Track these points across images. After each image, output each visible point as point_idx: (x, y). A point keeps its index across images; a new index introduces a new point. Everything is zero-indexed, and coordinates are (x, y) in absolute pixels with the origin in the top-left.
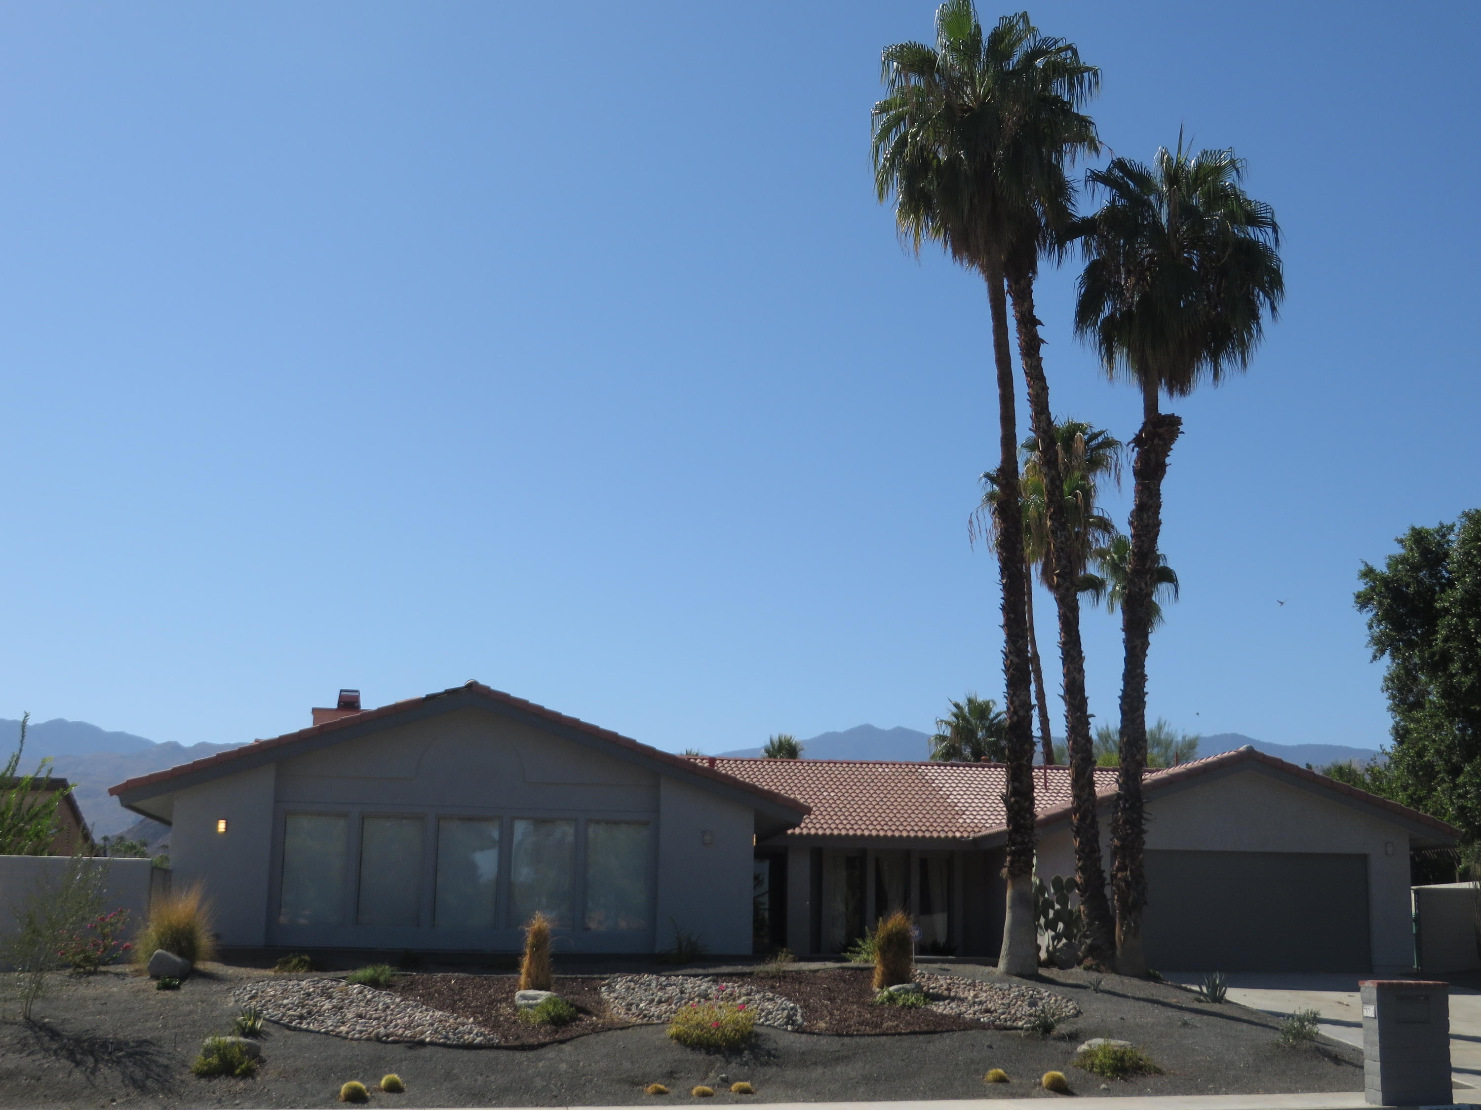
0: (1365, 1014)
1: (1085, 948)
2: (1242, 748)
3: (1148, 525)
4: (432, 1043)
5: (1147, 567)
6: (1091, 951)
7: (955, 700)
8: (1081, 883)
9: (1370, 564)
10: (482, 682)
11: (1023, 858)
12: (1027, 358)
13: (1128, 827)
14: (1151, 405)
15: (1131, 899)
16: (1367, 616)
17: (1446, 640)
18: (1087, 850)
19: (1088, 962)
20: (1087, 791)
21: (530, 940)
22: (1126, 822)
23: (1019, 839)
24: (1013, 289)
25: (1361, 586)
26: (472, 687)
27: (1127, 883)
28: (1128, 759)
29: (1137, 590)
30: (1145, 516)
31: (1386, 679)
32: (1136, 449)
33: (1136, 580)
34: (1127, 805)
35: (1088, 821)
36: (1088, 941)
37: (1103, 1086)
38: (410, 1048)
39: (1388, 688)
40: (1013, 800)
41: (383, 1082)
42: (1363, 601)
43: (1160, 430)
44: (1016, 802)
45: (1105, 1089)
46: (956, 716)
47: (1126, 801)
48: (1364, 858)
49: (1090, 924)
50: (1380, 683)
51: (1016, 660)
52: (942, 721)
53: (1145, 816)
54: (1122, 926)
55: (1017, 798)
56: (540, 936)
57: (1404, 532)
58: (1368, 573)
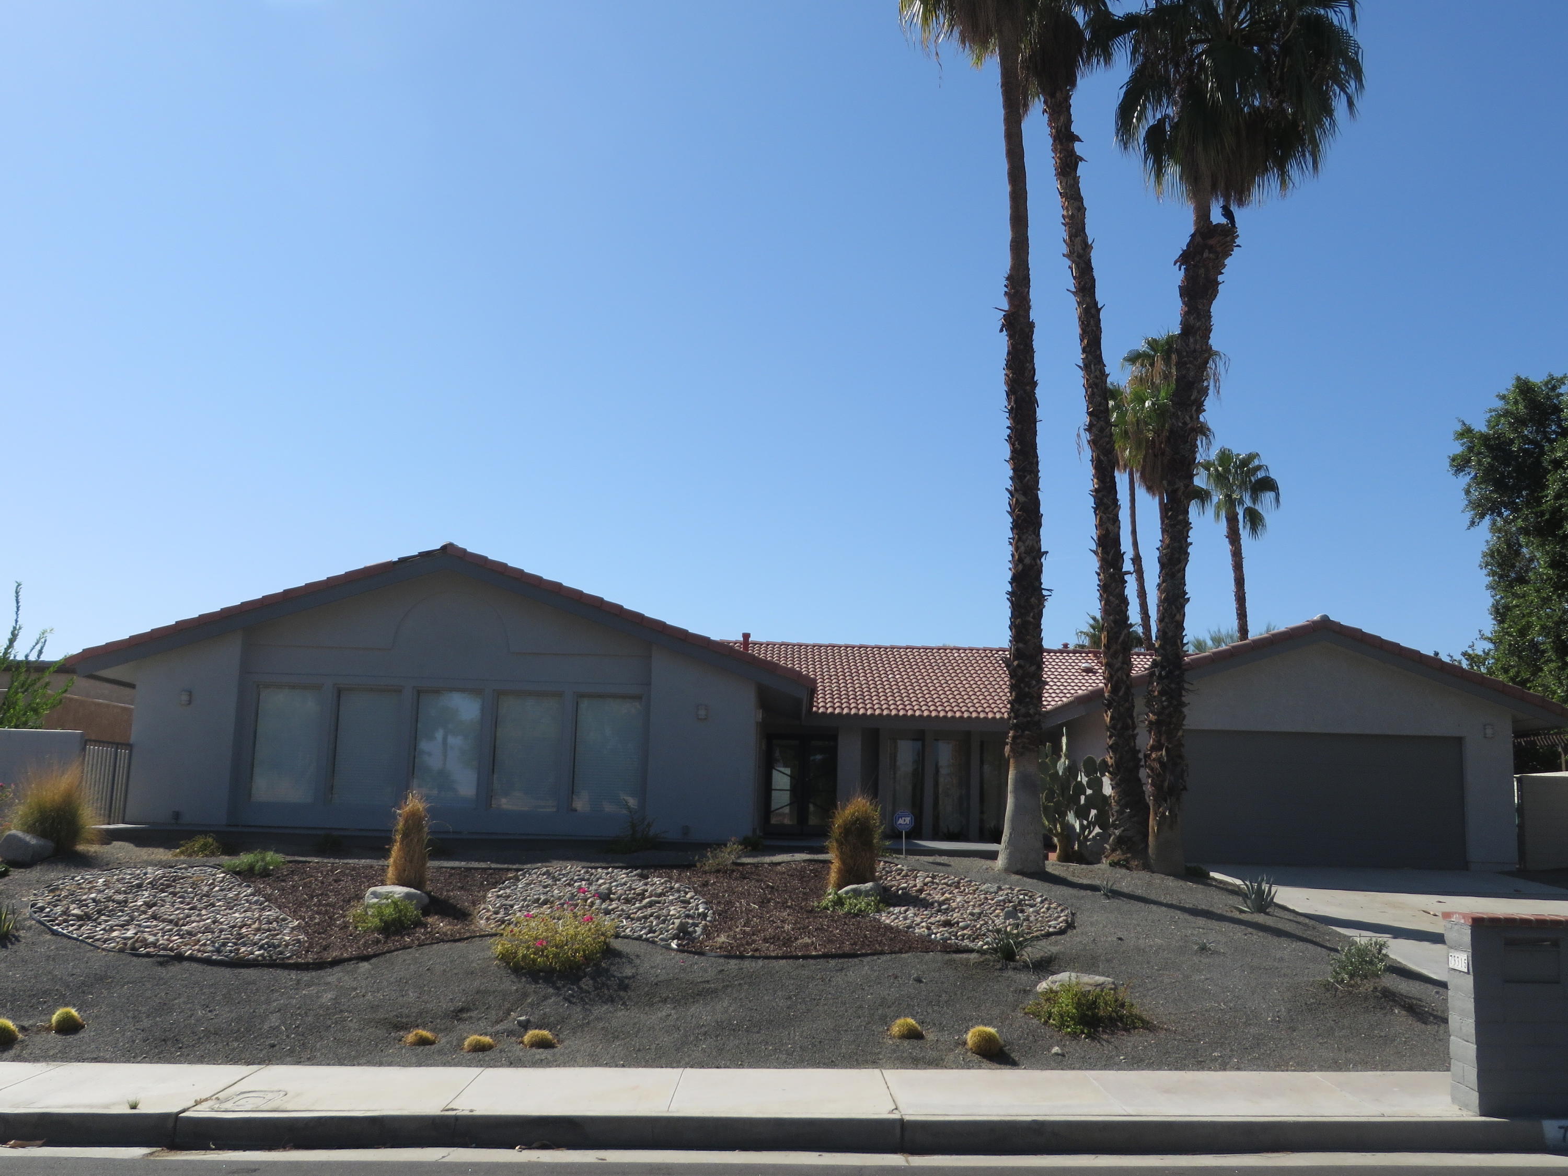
0: (1451, 966)
1: (1113, 840)
2: (1317, 617)
3: (1195, 351)
4: (191, 958)
5: (1192, 398)
6: (1121, 842)
7: (1092, 614)
8: (1112, 765)
9: (1467, 423)
10: (461, 544)
11: (1027, 732)
12: (1062, 177)
13: (1164, 699)
14: (1203, 215)
15: (1166, 784)
16: (1464, 480)
17: (1558, 497)
18: (1119, 726)
19: (1117, 856)
20: (1120, 658)
21: (401, 825)
22: (1161, 693)
23: (1023, 710)
24: (1049, 103)
25: (1458, 448)
26: (448, 550)
27: (1162, 764)
28: (1166, 620)
29: (1180, 424)
30: (1191, 340)
31: (1485, 555)
32: (1183, 267)
33: (1179, 413)
34: (1163, 673)
35: (1121, 693)
36: (1117, 832)
37: (1056, 1049)
38: (161, 964)
39: (1487, 564)
40: (1016, 663)
41: (55, 1018)
42: (1460, 464)
43: (1212, 242)
44: (1018, 665)
45: (1057, 1054)
46: (1093, 628)
47: (1163, 668)
48: (1459, 741)
49: (1121, 812)
50: (1478, 559)
51: (1022, 499)
52: (1081, 632)
53: (1186, 686)
54: (1156, 814)
55: (1022, 662)
56: (414, 821)
57: (1507, 385)
58: (1466, 432)
